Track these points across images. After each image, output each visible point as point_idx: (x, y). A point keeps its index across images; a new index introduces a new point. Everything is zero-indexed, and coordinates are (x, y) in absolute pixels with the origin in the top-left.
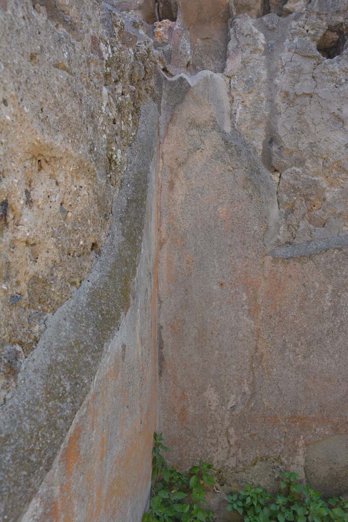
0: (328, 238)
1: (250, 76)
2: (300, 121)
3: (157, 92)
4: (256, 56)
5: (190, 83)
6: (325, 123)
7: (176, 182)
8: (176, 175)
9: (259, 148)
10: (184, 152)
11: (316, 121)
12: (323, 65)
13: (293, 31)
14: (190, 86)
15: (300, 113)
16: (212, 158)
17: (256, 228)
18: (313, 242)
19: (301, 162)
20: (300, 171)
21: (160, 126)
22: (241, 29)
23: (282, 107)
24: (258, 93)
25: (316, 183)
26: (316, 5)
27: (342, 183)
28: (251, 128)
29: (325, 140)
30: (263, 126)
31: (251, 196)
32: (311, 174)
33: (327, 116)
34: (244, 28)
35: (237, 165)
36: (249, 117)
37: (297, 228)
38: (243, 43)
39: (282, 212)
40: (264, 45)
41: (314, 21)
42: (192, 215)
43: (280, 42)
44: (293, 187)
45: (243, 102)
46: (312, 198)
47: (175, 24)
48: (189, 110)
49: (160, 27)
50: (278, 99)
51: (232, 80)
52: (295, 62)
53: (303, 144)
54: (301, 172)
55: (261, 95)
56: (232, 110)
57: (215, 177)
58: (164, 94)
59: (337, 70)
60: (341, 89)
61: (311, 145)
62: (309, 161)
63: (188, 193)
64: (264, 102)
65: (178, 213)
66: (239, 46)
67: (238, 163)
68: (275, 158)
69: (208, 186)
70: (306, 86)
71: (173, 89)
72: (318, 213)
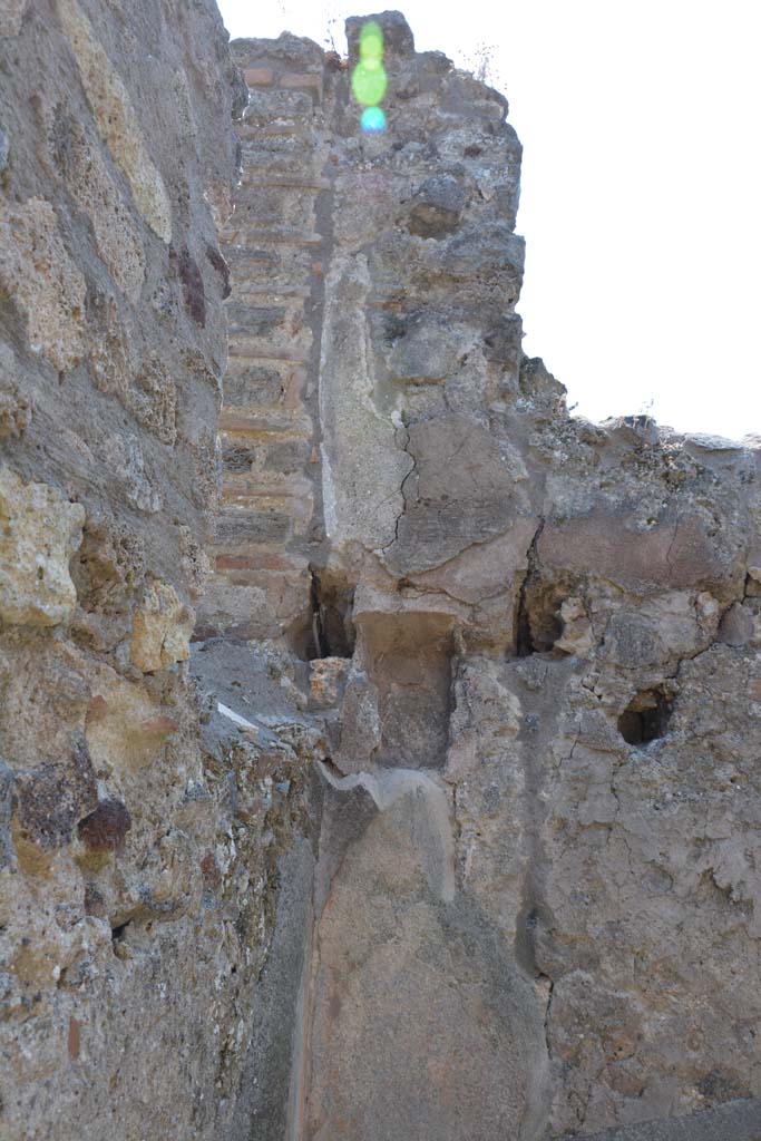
0: (650, 1122)
1: (493, 784)
2: (590, 878)
3: (312, 816)
4: (505, 741)
5: (377, 802)
6: (636, 882)
7: (344, 1001)
8: (345, 986)
9: (509, 930)
10: (363, 941)
11: (620, 878)
12: (629, 766)
13: (573, 697)
14: (376, 809)
15: (590, 863)
16: (417, 957)
17: (504, 1108)
18: (620, 1132)
19: (592, 962)
20: (591, 979)
21: (317, 885)
22: (476, 689)
23: (553, 848)
24: (509, 819)
25: (622, 1005)
26: (613, 652)
27: (675, 1003)
28: (495, 889)
29: (638, 917)
30: (517, 884)
31: (493, 1040)
32: (612, 985)
33: (639, 868)
34: (481, 686)
35: (466, 974)
36: (490, 866)
37: (587, 1098)
38: (480, 716)
39: (556, 1065)
40: (519, 720)
41: (612, 681)
42: (373, 1071)
43: (549, 714)
44: (577, 1013)
45: (479, 834)
46: (616, 1036)
47: (351, 665)
48: (373, 856)
49: (321, 672)
50: (547, 833)
51: (458, 791)
52: (579, 760)
53: (594, 924)
54: (593, 983)
55: (515, 822)
56: (457, 851)
57: (423, 998)
58: (326, 817)
59: (656, 776)
60: (666, 814)
61: (613, 927)
62: (608, 959)
63: (367, 1027)
64: (521, 835)
65: (347, 1067)
66: (473, 723)
67: (470, 971)
68: (542, 951)
69: (409, 1014)
70: (599, 807)
71: (344, 808)
72: (627, 1064)
